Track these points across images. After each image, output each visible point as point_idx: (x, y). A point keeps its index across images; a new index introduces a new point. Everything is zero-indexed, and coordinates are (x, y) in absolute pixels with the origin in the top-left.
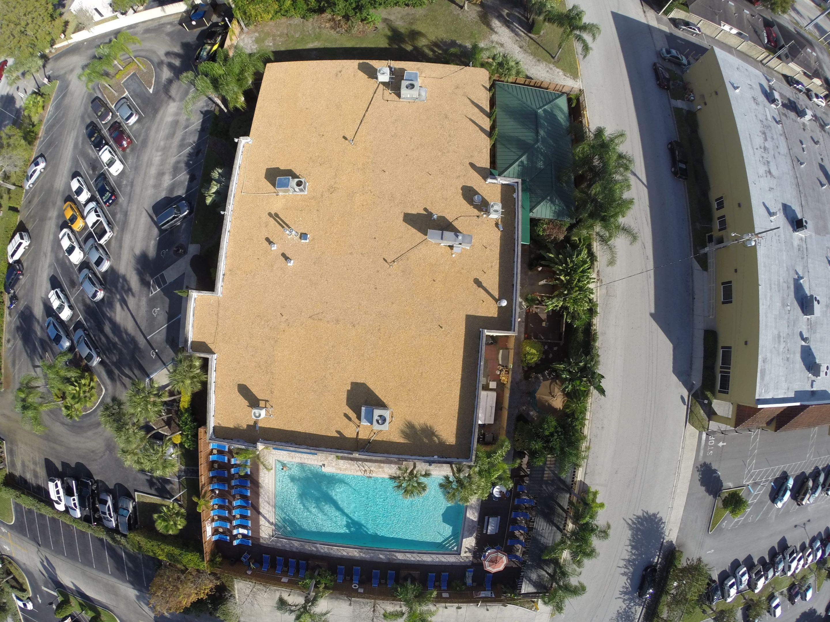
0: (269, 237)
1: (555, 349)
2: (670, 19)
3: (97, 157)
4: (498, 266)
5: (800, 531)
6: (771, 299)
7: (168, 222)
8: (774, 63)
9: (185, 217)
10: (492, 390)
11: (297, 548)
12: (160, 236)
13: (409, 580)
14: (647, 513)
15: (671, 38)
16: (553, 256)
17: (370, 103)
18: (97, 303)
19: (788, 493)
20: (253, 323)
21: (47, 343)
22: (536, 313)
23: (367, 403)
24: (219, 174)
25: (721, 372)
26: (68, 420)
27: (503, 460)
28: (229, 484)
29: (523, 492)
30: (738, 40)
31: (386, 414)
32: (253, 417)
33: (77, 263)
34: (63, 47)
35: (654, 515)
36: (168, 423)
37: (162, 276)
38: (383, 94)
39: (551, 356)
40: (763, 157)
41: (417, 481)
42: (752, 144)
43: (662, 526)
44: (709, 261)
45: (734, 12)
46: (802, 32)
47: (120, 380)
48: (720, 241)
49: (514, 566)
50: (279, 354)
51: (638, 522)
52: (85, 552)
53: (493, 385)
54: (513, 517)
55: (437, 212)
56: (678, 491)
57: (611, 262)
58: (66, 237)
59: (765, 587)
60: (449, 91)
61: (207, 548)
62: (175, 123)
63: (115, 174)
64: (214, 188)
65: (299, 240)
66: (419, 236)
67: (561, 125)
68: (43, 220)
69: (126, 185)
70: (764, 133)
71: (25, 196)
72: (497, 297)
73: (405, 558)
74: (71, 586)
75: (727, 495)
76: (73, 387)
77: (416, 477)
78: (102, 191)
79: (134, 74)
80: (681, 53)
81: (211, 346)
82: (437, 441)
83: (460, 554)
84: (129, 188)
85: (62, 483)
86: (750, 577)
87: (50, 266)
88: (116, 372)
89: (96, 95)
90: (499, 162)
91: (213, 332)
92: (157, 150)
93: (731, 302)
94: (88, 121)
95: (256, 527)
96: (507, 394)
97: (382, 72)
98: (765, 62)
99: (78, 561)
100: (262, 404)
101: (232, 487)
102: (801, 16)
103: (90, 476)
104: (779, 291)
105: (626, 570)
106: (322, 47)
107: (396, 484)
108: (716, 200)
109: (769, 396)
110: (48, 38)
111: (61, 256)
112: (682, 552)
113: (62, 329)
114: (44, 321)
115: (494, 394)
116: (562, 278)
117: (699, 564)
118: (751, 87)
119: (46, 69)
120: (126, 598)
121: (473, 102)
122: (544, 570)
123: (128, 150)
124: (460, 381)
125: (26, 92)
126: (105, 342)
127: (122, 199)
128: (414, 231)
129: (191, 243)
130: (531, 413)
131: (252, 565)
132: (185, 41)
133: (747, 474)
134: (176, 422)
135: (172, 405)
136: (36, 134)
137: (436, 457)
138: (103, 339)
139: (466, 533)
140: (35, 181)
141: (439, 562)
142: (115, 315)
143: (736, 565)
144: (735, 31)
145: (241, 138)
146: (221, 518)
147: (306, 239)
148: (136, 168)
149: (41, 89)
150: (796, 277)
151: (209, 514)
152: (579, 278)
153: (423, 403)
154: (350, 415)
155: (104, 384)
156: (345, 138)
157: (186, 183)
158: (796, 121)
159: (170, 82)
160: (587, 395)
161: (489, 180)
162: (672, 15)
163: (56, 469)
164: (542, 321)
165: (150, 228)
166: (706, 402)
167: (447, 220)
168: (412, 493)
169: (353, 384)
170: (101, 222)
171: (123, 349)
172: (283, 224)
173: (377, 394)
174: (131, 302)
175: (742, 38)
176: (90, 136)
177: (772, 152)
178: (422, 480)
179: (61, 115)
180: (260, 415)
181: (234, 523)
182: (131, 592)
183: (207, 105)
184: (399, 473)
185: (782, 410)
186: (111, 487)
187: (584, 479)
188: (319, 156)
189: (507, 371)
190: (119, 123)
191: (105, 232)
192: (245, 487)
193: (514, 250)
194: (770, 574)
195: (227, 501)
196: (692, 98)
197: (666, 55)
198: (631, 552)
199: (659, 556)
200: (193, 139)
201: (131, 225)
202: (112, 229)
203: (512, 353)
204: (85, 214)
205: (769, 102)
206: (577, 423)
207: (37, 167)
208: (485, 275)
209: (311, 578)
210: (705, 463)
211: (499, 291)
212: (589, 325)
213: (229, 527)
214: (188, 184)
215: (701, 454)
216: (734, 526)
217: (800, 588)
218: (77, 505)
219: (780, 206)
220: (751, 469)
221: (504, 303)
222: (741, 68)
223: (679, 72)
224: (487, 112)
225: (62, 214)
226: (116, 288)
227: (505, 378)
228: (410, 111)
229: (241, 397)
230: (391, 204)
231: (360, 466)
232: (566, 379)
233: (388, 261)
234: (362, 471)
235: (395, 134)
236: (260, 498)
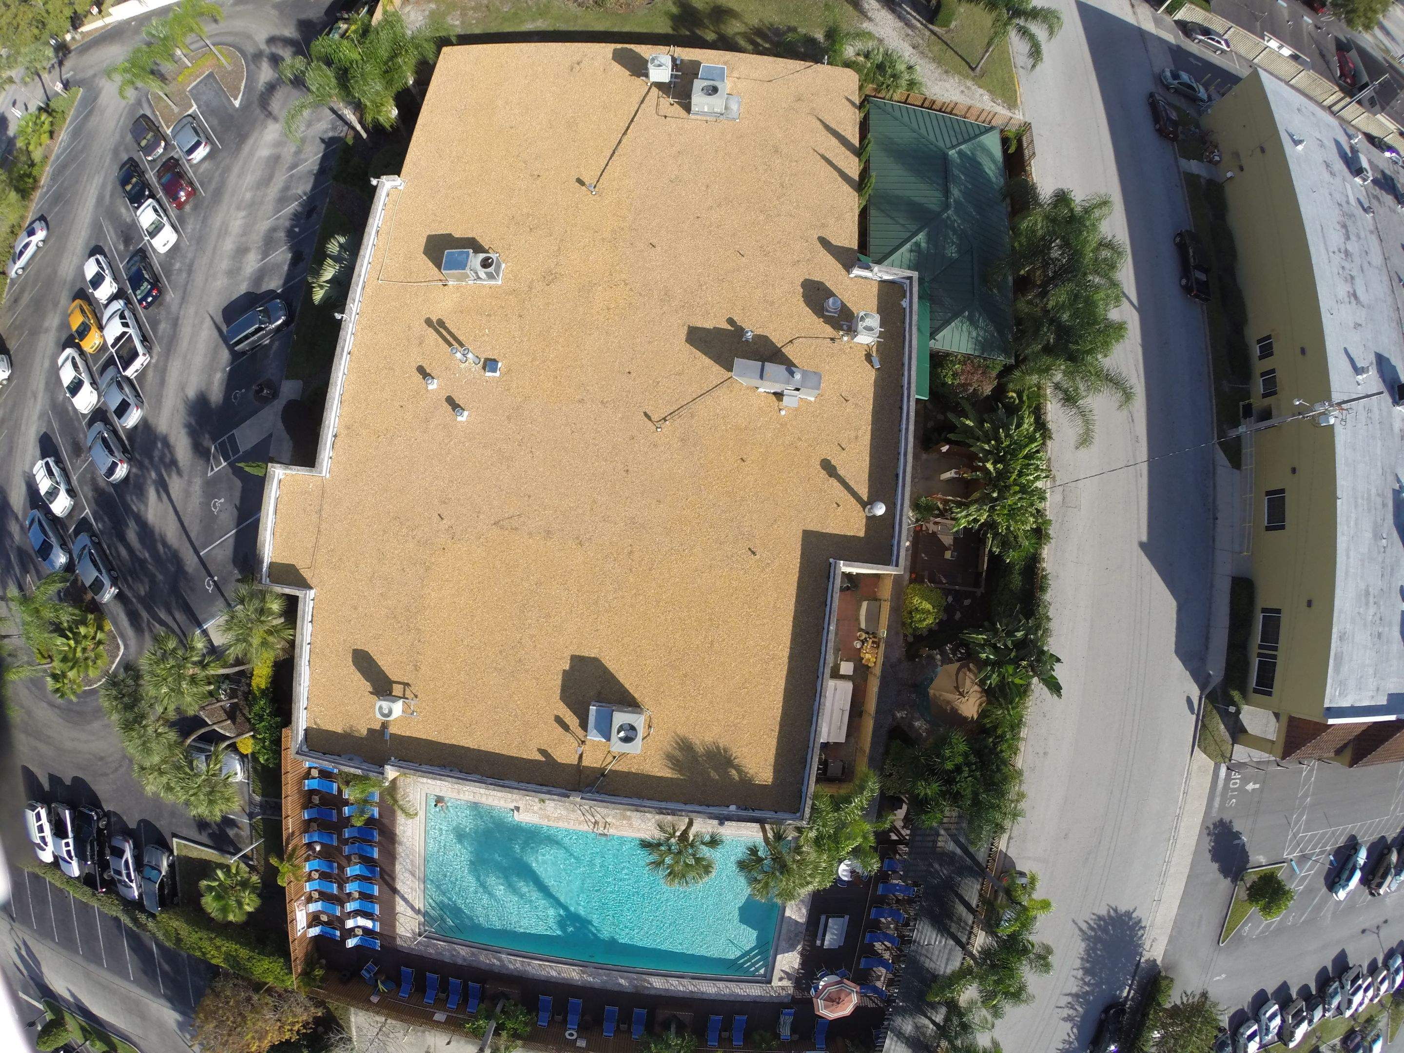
0: (424, 365)
1: (967, 602)
2: (1176, 22)
3: (133, 220)
4: (868, 437)
5: (1370, 938)
6: (1356, 524)
7: (247, 337)
8: (1353, 112)
9: (279, 329)
10: (844, 677)
11: (465, 959)
12: (232, 363)
13: (673, 1029)
14: (1116, 910)
15: (1177, 53)
16: (972, 424)
17: (632, 121)
18: (116, 486)
19: (1358, 875)
20: (385, 532)
21: (30, 556)
22: (934, 534)
23: (600, 699)
24: (341, 245)
25: (1260, 655)
26: (57, 699)
27: (863, 816)
28: (340, 835)
29: (894, 872)
30: (1293, 67)
31: (639, 721)
32: (378, 716)
33: (86, 412)
34: (96, 30)
35: (1129, 914)
36: (231, 714)
37: (232, 439)
38: (658, 105)
39: (958, 616)
40: (1343, 268)
41: (694, 855)
42: (1325, 243)
43: (1140, 933)
44: (1244, 451)
45: (1287, 18)
46: (1395, 64)
47: (151, 631)
48: (1266, 415)
49: (871, 1005)
50: (433, 594)
51: (1099, 926)
52: (89, 939)
53: (847, 668)
54: (872, 917)
55: (753, 328)
56: (1172, 870)
57: (1085, 440)
58: (69, 364)
59: (1306, 1036)
60: (784, 105)
61: (297, 951)
62: (275, 160)
63: (162, 250)
64: (329, 272)
65: (482, 372)
66: (716, 371)
67: (989, 180)
68: (35, 332)
69: (180, 270)
70: (1344, 226)
71: (10, 289)
72: (865, 498)
73: (667, 986)
74: (67, 996)
75: (1255, 878)
76: (65, 641)
77: (692, 845)
78: (136, 280)
79: (211, 75)
80: (1197, 81)
81: (306, 574)
82: (737, 778)
83: (770, 982)
84: (184, 275)
85: (49, 814)
86: (1283, 1021)
87: (42, 416)
88: (145, 615)
89: (142, 112)
90: (873, 241)
91: (309, 546)
92: (238, 208)
93: (1283, 527)
94: (125, 157)
95: (389, 917)
96: (874, 687)
97: (656, 62)
98: (1336, 108)
99: (79, 953)
100: (397, 690)
101: (346, 842)
102: (1393, 39)
103: (95, 802)
104: (1369, 510)
105: (1071, 1012)
106: (551, 29)
107: (652, 858)
108: (1259, 341)
109: (1345, 703)
110: (68, 12)
111: (61, 398)
112: (1172, 980)
113: (54, 533)
114: (25, 516)
115: (849, 686)
116: (989, 466)
117: (1204, 1003)
118: (1322, 145)
119: (63, 68)
120: (160, 1025)
121: (827, 127)
122: (926, 1017)
123: (188, 208)
124: (786, 660)
125: (27, 109)
126: (127, 557)
127: (171, 296)
128: (707, 361)
129: (287, 378)
130: (917, 724)
131: (380, 986)
132: (304, 16)
133: (1291, 841)
134: (244, 715)
135: (238, 682)
136: (36, 180)
137: (733, 808)
138: (123, 552)
139: (783, 944)
140: (28, 263)
141: (731, 995)
142: (147, 510)
143: (1260, 1000)
144: (1287, 52)
145: (384, 178)
146: (324, 896)
147: (494, 371)
148: (200, 240)
149: (51, 104)
150: (1397, 487)
151: (302, 888)
152: (1022, 469)
154: (567, 720)
155: (122, 636)
156: (580, 182)
157: (286, 268)
158: (1394, 211)
159: (271, 88)
160: (1025, 691)
161: (856, 272)
162: (1180, 15)
163: (40, 785)
164: (945, 548)
165: (215, 351)
166: (1232, 709)
167: (773, 343)
168: (684, 876)
169: (574, 658)
170: (130, 335)
171: (158, 574)
172: (451, 340)
173: (621, 681)
174: (176, 485)
175: (1300, 64)
176: (124, 182)
177: (1358, 260)
178: (705, 851)
179: (80, 147)
180: (390, 712)
181: (350, 907)
182: (170, 1016)
183: (334, 128)
184: (658, 835)
185: (1364, 728)
186: (132, 825)
187: (1007, 847)
188: (528, 215)
189: (877, 644)
190: (177, 161)
191: (135, 355)
192: (370, 841)
193: (901, 408)
194: (1318, 1014)
195: (335, 865)
196: (1217, 158)
197: (1170, 80)
198: (1082, 979)
199: (1131, 986)
200: (304, 188)
201: (184, 344)
202: (149, 350)
203: (886, 609)
204: (104, 322)
205: (1351, 172)
206: (1005, 746)
207: (32, 238)
208: (844, 454)
209: (488, 1018)
210: (1221, 821)
211: (870, 486)
212: (1034, 559)
213: (338, 914)
214: (289, 269)
215: (1217, 804)
216: (1262, 932)
217: (1363, 1038)
218: (73, 854)
219: (1372, 358)
220: (1298, 832)
221: (880, 510)
222: (1304, 109)
223: (1192, 111)
224: (853, 145)
225: (65, 324)
226: (151, 458)
227: (871, 657)
228: (708, 137)
229: (358, 674)
230: (665, 309)
231: (587, 814)
232: (987, 662)
233: (652, 417)
234: (590, 824)
235: (677, 177)
236: (397, 863)
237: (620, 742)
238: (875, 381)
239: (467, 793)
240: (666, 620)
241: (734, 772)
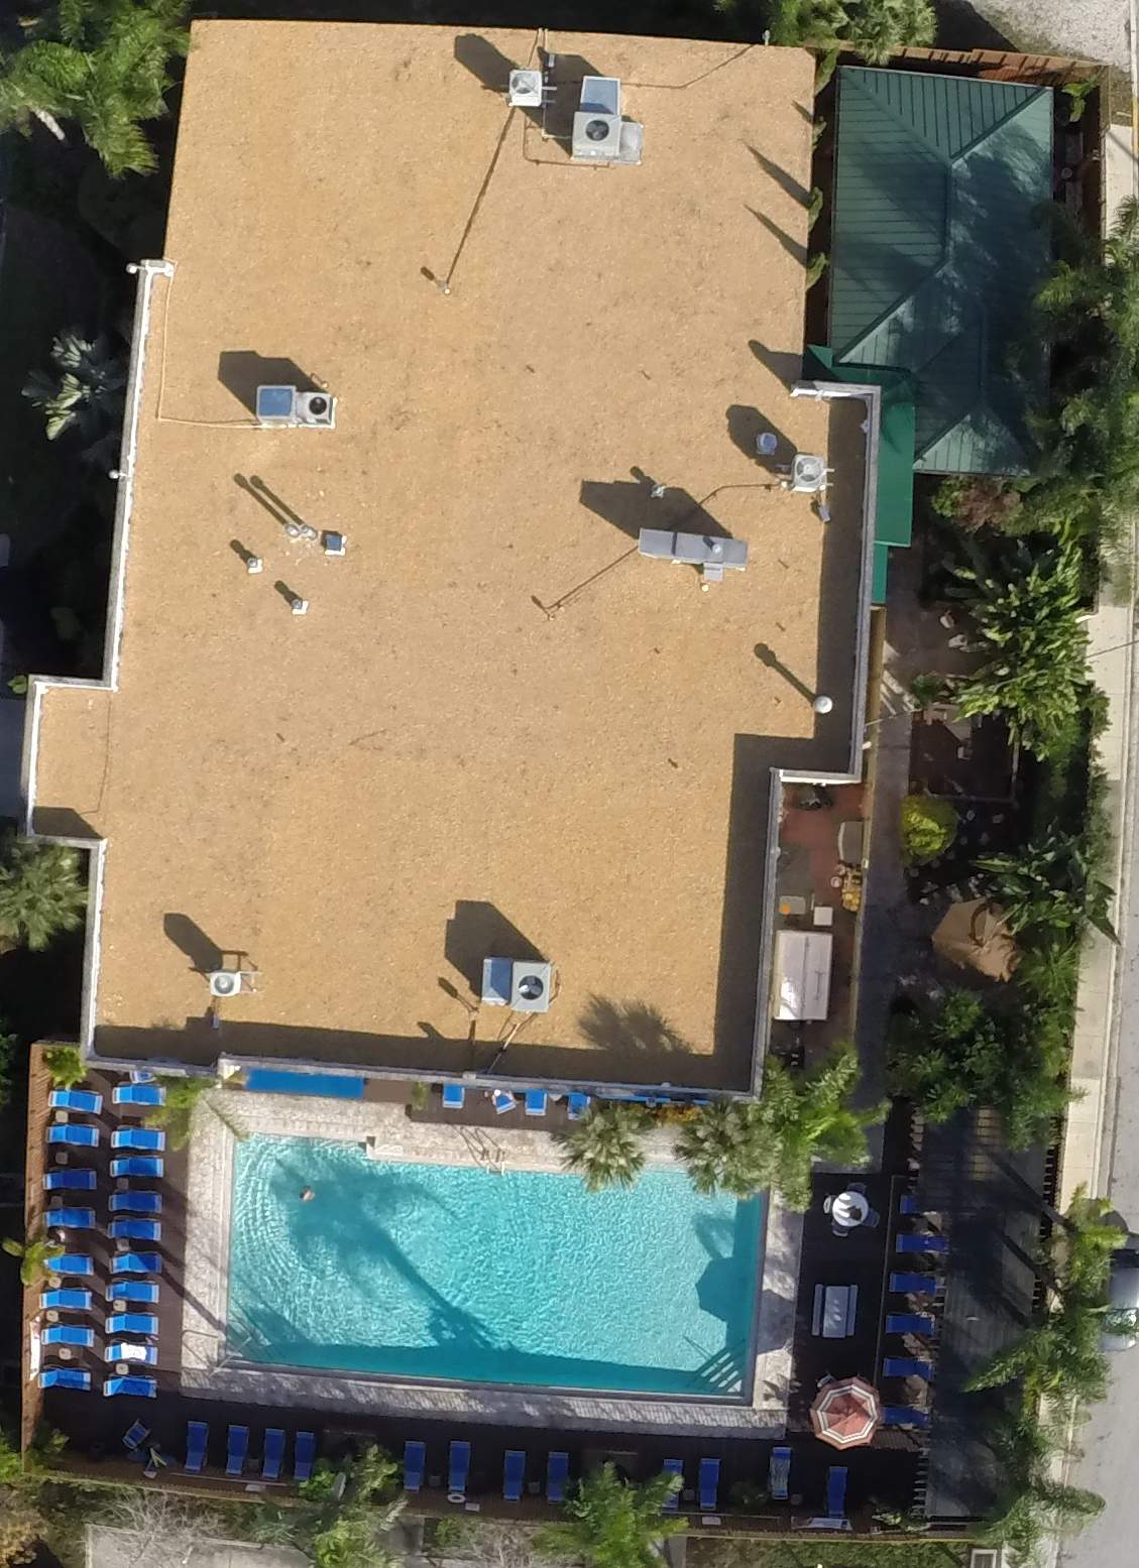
0: (240, 540)
1: (997, 819)
4: (815, 612)
10: (819, 929)
11: (289, 1395)
16: (973, 577)
17: (491, 170)
20: (204, 760)
22: (940, 725)
23: (495, 950)
24: (83, 354)
28: (101, 1209)
29: (919, 1216)
31: (544, 974)
38: (526, 141)
39: (984, 838)
50: (275, 835)
53: (823, 916)
54: (893, 1289)
55: (663, 478)
60: (703, 129)
64: (70, 394)
65: (321, 548)
66: (618, 539)
67: (1023, 194)
72: (813, 690)
73: (596, 1414)
81: (90, 820)
82: (669, 1047)
83: (750, 1404)
91: (93, 782)
95: (172, 1338)
96: (858, 939)
97: (521, 85)
100: (230, 960)
101: (107, 1219)
115: (826, 940)
116: (995, 633)
121: (765, 161)
124: (722, 895)
128: (608, 526)
131: (155, 1458)
137: (666, 1086)
139: (765, 1337)
141: (691, 1426)
145: (146, 264)
146: (70, 1317)
147: (338, 548)
151: (37, 1304)
153: (632, 951)
154: (454, 983)
156: (426, 272)
161: (797, 392)
164: (958, 743)
167: (690, 498)
169: (460, 904)
172: (283, 514)
173: (519, 928)
180: (231, 986)
181: (109, 1328)
188: (363, 326)
189: (857, 877)
192: (145, 1215)
195: (91, 1260)
203: (869, 829)
208: (784, 636)
211: (819, 676)
212: (1082, 754)
213: (90, 1343)
221: (826, 706)
224: (801, 189)
227: (853, 898)
228: (597, 194)
229: (174, 946)
230: (550, 459)
231: (472, 1140)
232: (1015, 899)
233: (543, 602)
234: (476, 1154)
235: (558, 262)
236: (188, 1247)
237: (523, 1000)
238: (825, 538)
239: (297, 1123)
240: (571, 851)
241: (664, 1039)
